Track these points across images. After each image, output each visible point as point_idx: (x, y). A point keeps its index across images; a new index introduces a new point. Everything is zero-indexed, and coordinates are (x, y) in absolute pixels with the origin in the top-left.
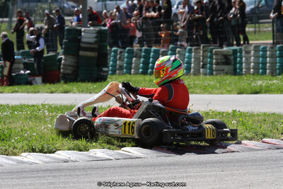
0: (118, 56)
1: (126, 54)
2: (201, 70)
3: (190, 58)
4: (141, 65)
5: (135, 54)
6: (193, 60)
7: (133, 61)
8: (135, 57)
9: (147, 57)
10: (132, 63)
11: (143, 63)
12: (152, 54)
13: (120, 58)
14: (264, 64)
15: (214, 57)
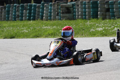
0: (17, 9)
1: (20, 8)
2: (57, 17)
3: (51, 9)
4: (28, 14)
5: (24, 8)
6: (52, 10)
7: (24, 12)
8: (25, 9)
9: (30, 10)
10: (23, 14)
11: (28, 13)
12: (33, 7)
13: (17, 10)
14: (85, 12)
15: (61, 9)
